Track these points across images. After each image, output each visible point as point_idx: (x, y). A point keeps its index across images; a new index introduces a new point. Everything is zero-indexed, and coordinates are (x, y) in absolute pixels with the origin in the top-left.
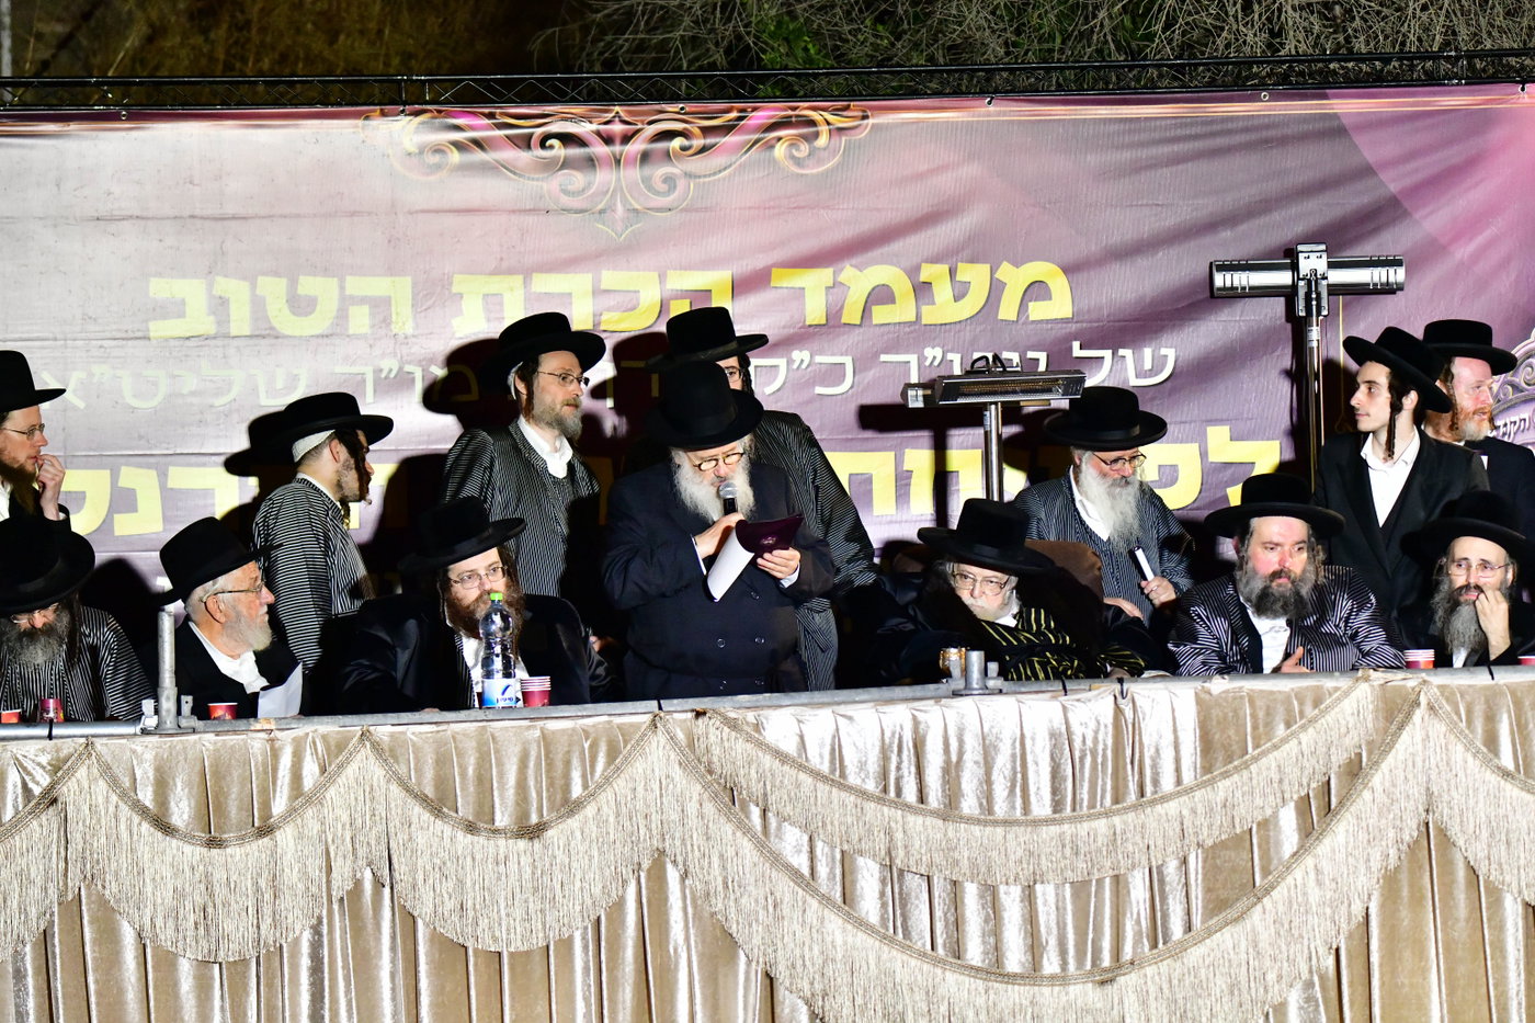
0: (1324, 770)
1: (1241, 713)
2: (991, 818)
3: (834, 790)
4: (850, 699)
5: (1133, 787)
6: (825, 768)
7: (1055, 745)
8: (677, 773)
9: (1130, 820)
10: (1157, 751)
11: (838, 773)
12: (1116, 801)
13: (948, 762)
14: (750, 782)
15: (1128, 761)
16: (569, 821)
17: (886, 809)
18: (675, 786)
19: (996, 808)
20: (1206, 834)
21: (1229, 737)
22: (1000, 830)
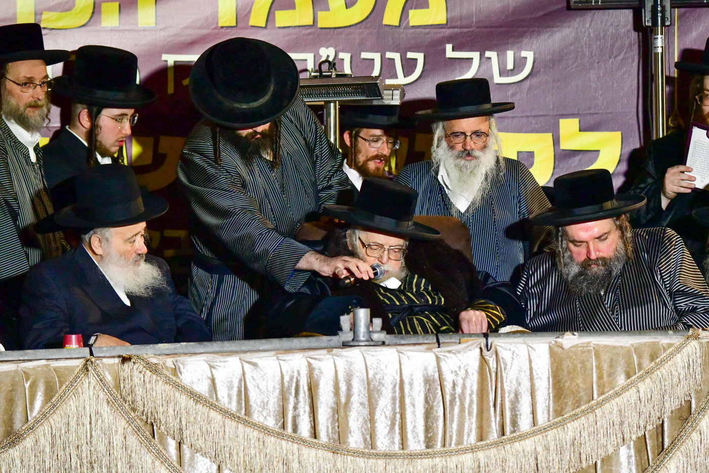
0: (658, 414)
1: (588, 365)
2: (374, 451)
3: (240, 426)
4: (255, 348)
5: (495, 427)
6: (233, 407)
7: (429, 390)
8: (105, 410)
9: (492, 455)
10: (516, 395)
11: (243, 412)
12: (481, 438)
13: (338, 403)
14: (168, 418)
15: (492, 404)
16: (11, 451)
17: (284, 443)
18: (103, 421)
19: (379, 443)
20: (557, 467)
21: (577, 385)
22: (381, 462)
